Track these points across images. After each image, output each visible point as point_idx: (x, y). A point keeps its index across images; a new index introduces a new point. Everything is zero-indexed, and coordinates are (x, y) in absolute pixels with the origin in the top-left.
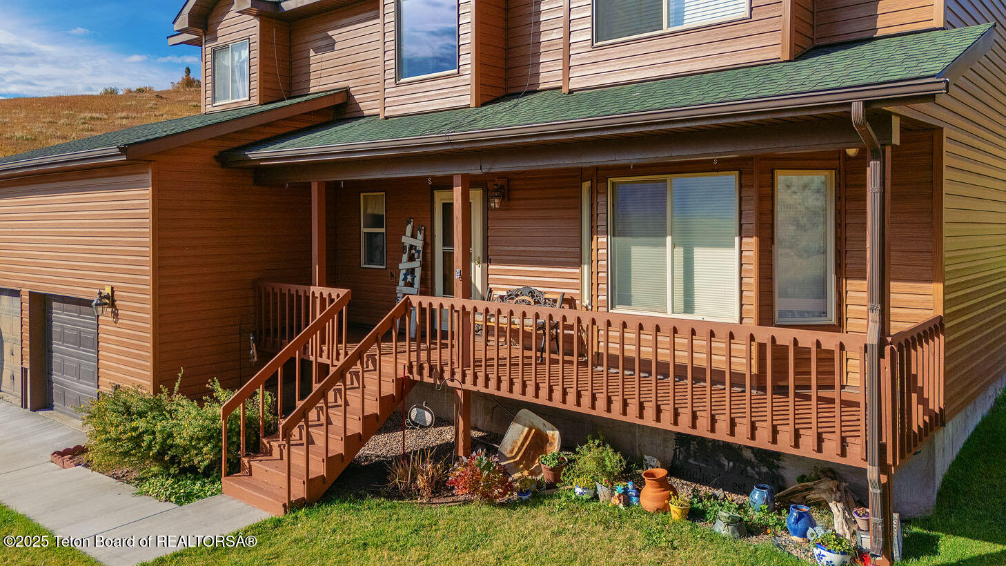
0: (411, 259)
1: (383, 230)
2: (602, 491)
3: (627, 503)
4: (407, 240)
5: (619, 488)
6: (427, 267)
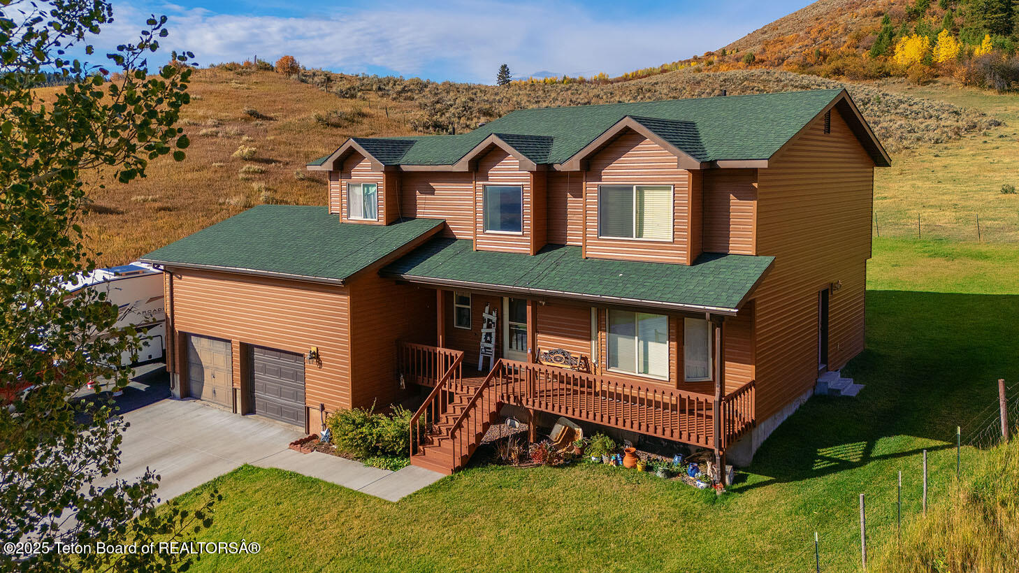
0: (489, 327)
1: (470, 307)
2: (605, 459)
3: (617, 464)
4: (486, 315)
5: (613, 458)
6: (499, 332)
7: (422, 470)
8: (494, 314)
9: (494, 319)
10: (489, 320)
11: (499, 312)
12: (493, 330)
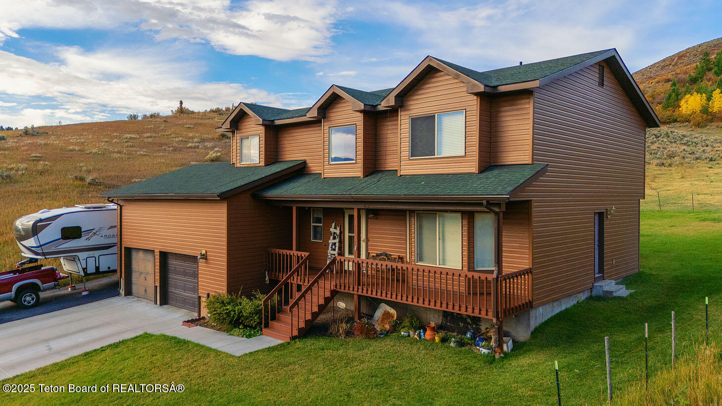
0: (334, 238)
1: (322, 225)
2: (411, 333)
3: (420, 337)
4: (332, 230)
5: (418, 332)
6: (341, 242)
7: (269, 338)
8: (338, 228)
9: (338, 232)
10: (334, 233)
11: (342, 227)
12: (337, 241)
